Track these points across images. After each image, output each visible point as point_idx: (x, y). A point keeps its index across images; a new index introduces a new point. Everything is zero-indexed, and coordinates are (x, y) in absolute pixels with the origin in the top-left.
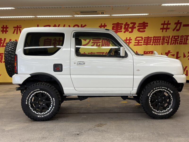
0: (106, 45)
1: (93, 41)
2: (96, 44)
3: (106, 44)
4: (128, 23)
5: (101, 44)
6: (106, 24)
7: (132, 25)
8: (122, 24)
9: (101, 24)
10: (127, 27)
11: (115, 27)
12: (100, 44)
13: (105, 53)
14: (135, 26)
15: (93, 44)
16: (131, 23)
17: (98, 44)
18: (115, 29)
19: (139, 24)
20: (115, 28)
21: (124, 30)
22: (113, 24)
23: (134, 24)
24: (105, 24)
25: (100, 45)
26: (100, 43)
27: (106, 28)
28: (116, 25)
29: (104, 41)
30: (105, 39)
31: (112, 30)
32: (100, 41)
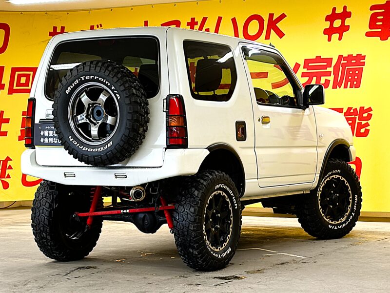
0: (349, 83)
1: (305, 70)
2: (315, 79)
3: (350, 80)
5: (331, 78)
6: (348, 10)
9: (334, 9)
11: (379, 17)
12: (328, 78)
13: (345, 111)
17: (323, 80)
18: (378, 23)
20: (380, 20)
22: (372, 8)
24: (345, 8)
25: (327, 82)
26: (329, 74)
27: (348, 22)
28: (383, 10)
29: (341, 68)
30: (346, 62)
31: (370, 28)
32: (329, 69)
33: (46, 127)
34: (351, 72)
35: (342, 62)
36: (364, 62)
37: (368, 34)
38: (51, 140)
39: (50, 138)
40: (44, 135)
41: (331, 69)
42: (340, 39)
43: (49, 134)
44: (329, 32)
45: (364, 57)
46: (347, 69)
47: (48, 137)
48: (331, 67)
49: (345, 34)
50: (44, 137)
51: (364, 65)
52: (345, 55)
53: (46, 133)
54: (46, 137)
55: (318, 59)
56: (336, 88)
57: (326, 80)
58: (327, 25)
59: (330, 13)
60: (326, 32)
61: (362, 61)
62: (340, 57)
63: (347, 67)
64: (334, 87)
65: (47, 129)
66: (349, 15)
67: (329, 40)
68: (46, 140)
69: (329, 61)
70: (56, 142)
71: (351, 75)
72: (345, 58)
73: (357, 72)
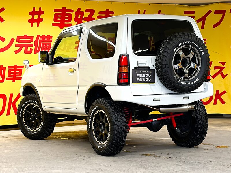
1: (17, 43)
2: (24, 48)
4: (81, 10)
5: (33, 48)
6: (42, 10)
7: (89, 13)
8: (72, 11)
9: (34, 9)
10: (79, 17)
11: (59, 16)
12: (31, 48)
14: (93, 17)
15: (18, 48)
16: (87, 11)
17: (29, 49)
18: (58, 19)
19: (100, 13)
21: (76, 22)
22: (55, 10)
23: (92, 12)
24: (40, 8)
26: (32, 45)
27: (42, 17)
28: (61, 12)
29: (39, 42)
30: (41, 39)
31: (54, 21)
32: (32, 43)
33: (141, 72)
34: (44, 45)
35: (39, 39)
36: (52, 40)
37: (53, 25)
38: (143, 79)
39: (143, 78)
40: (139, 76)
41: (33, 43)
42: (38, 26)
43: (142, 76)
44: (32, 21)
45: (51, 37)
46: (42, 43)
47: (142, 78)
48: (33, 41)
49: (40, 23)
50: (139, 77)
51: (52, 41)
52: (41, 35)
53: (141, 75)
54: (141, 77)
55: (26, 36)
56: (36, 53)
57: (31, 49)
58: (30, 17)
59: (32, 11)
60: (30, 21)
61: (50, 39)
62: (38, 36)
63: (42, 42)
64: (35, 53)
65: (141, 73)
66: (42, 13)
67: (32, 26)
68: (141, 80)
69: (32, 38)
70: (147, 80)
71: (44, 47)
72: (41, 37)
73: (48, 45)
